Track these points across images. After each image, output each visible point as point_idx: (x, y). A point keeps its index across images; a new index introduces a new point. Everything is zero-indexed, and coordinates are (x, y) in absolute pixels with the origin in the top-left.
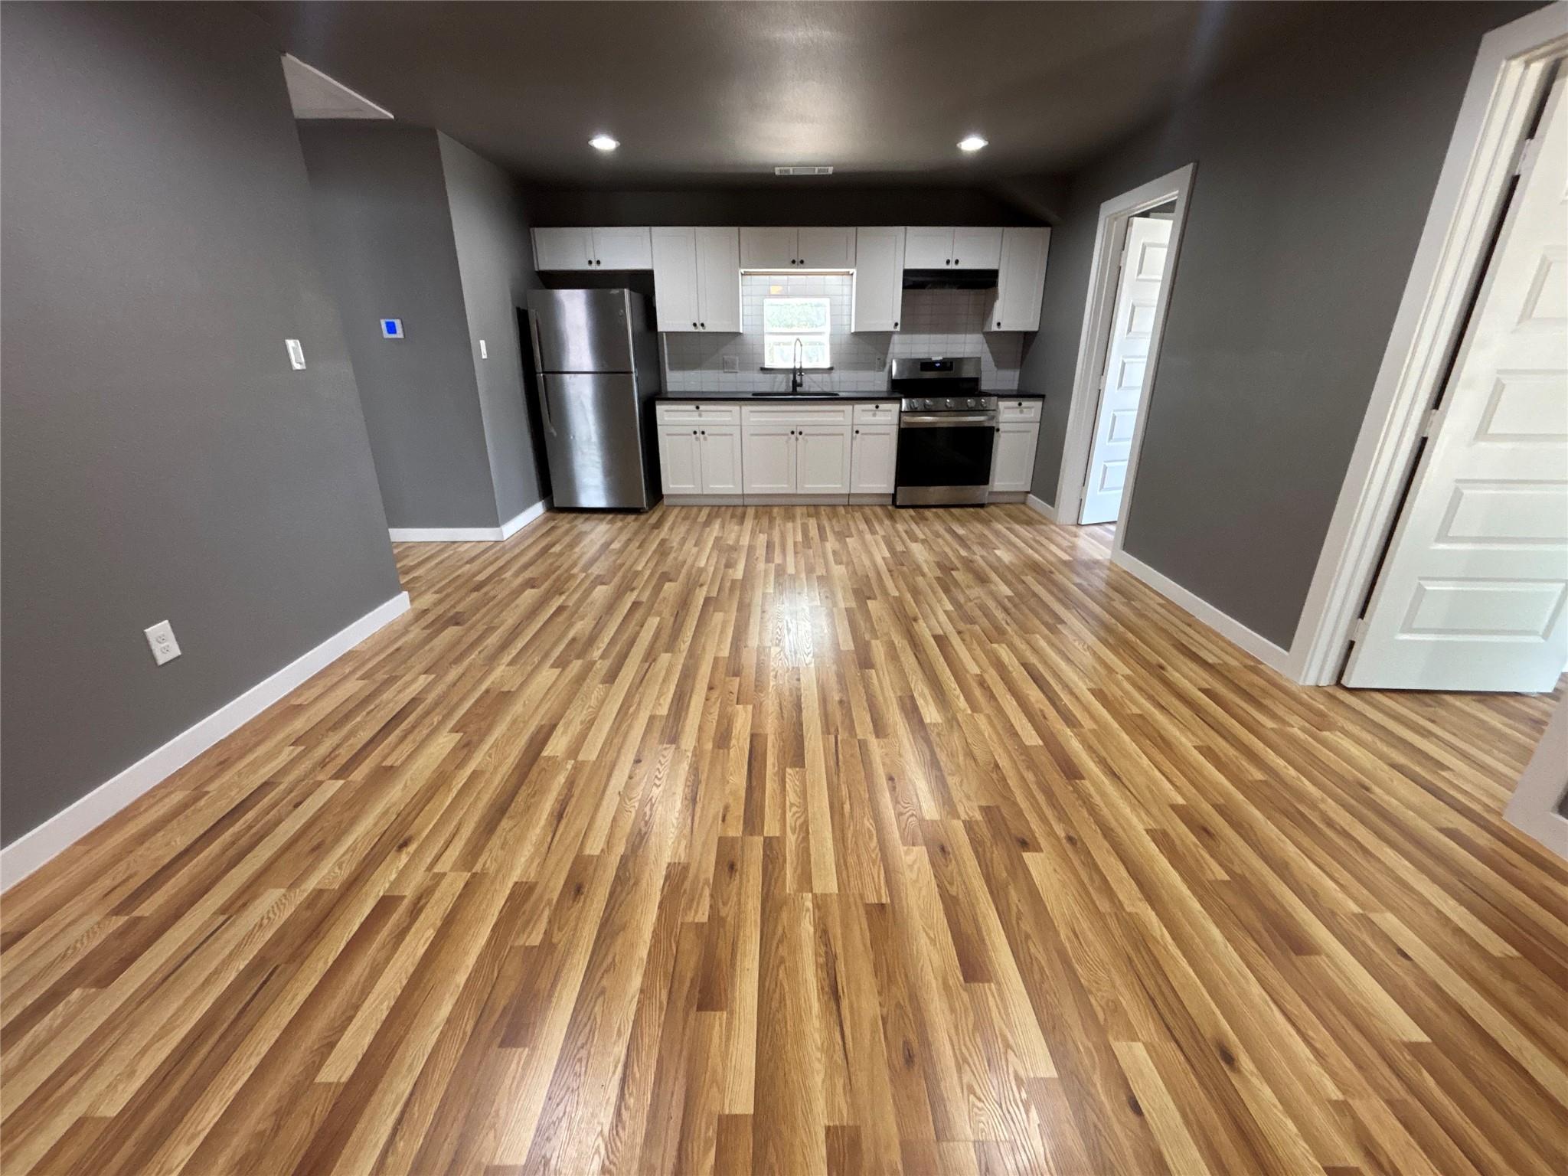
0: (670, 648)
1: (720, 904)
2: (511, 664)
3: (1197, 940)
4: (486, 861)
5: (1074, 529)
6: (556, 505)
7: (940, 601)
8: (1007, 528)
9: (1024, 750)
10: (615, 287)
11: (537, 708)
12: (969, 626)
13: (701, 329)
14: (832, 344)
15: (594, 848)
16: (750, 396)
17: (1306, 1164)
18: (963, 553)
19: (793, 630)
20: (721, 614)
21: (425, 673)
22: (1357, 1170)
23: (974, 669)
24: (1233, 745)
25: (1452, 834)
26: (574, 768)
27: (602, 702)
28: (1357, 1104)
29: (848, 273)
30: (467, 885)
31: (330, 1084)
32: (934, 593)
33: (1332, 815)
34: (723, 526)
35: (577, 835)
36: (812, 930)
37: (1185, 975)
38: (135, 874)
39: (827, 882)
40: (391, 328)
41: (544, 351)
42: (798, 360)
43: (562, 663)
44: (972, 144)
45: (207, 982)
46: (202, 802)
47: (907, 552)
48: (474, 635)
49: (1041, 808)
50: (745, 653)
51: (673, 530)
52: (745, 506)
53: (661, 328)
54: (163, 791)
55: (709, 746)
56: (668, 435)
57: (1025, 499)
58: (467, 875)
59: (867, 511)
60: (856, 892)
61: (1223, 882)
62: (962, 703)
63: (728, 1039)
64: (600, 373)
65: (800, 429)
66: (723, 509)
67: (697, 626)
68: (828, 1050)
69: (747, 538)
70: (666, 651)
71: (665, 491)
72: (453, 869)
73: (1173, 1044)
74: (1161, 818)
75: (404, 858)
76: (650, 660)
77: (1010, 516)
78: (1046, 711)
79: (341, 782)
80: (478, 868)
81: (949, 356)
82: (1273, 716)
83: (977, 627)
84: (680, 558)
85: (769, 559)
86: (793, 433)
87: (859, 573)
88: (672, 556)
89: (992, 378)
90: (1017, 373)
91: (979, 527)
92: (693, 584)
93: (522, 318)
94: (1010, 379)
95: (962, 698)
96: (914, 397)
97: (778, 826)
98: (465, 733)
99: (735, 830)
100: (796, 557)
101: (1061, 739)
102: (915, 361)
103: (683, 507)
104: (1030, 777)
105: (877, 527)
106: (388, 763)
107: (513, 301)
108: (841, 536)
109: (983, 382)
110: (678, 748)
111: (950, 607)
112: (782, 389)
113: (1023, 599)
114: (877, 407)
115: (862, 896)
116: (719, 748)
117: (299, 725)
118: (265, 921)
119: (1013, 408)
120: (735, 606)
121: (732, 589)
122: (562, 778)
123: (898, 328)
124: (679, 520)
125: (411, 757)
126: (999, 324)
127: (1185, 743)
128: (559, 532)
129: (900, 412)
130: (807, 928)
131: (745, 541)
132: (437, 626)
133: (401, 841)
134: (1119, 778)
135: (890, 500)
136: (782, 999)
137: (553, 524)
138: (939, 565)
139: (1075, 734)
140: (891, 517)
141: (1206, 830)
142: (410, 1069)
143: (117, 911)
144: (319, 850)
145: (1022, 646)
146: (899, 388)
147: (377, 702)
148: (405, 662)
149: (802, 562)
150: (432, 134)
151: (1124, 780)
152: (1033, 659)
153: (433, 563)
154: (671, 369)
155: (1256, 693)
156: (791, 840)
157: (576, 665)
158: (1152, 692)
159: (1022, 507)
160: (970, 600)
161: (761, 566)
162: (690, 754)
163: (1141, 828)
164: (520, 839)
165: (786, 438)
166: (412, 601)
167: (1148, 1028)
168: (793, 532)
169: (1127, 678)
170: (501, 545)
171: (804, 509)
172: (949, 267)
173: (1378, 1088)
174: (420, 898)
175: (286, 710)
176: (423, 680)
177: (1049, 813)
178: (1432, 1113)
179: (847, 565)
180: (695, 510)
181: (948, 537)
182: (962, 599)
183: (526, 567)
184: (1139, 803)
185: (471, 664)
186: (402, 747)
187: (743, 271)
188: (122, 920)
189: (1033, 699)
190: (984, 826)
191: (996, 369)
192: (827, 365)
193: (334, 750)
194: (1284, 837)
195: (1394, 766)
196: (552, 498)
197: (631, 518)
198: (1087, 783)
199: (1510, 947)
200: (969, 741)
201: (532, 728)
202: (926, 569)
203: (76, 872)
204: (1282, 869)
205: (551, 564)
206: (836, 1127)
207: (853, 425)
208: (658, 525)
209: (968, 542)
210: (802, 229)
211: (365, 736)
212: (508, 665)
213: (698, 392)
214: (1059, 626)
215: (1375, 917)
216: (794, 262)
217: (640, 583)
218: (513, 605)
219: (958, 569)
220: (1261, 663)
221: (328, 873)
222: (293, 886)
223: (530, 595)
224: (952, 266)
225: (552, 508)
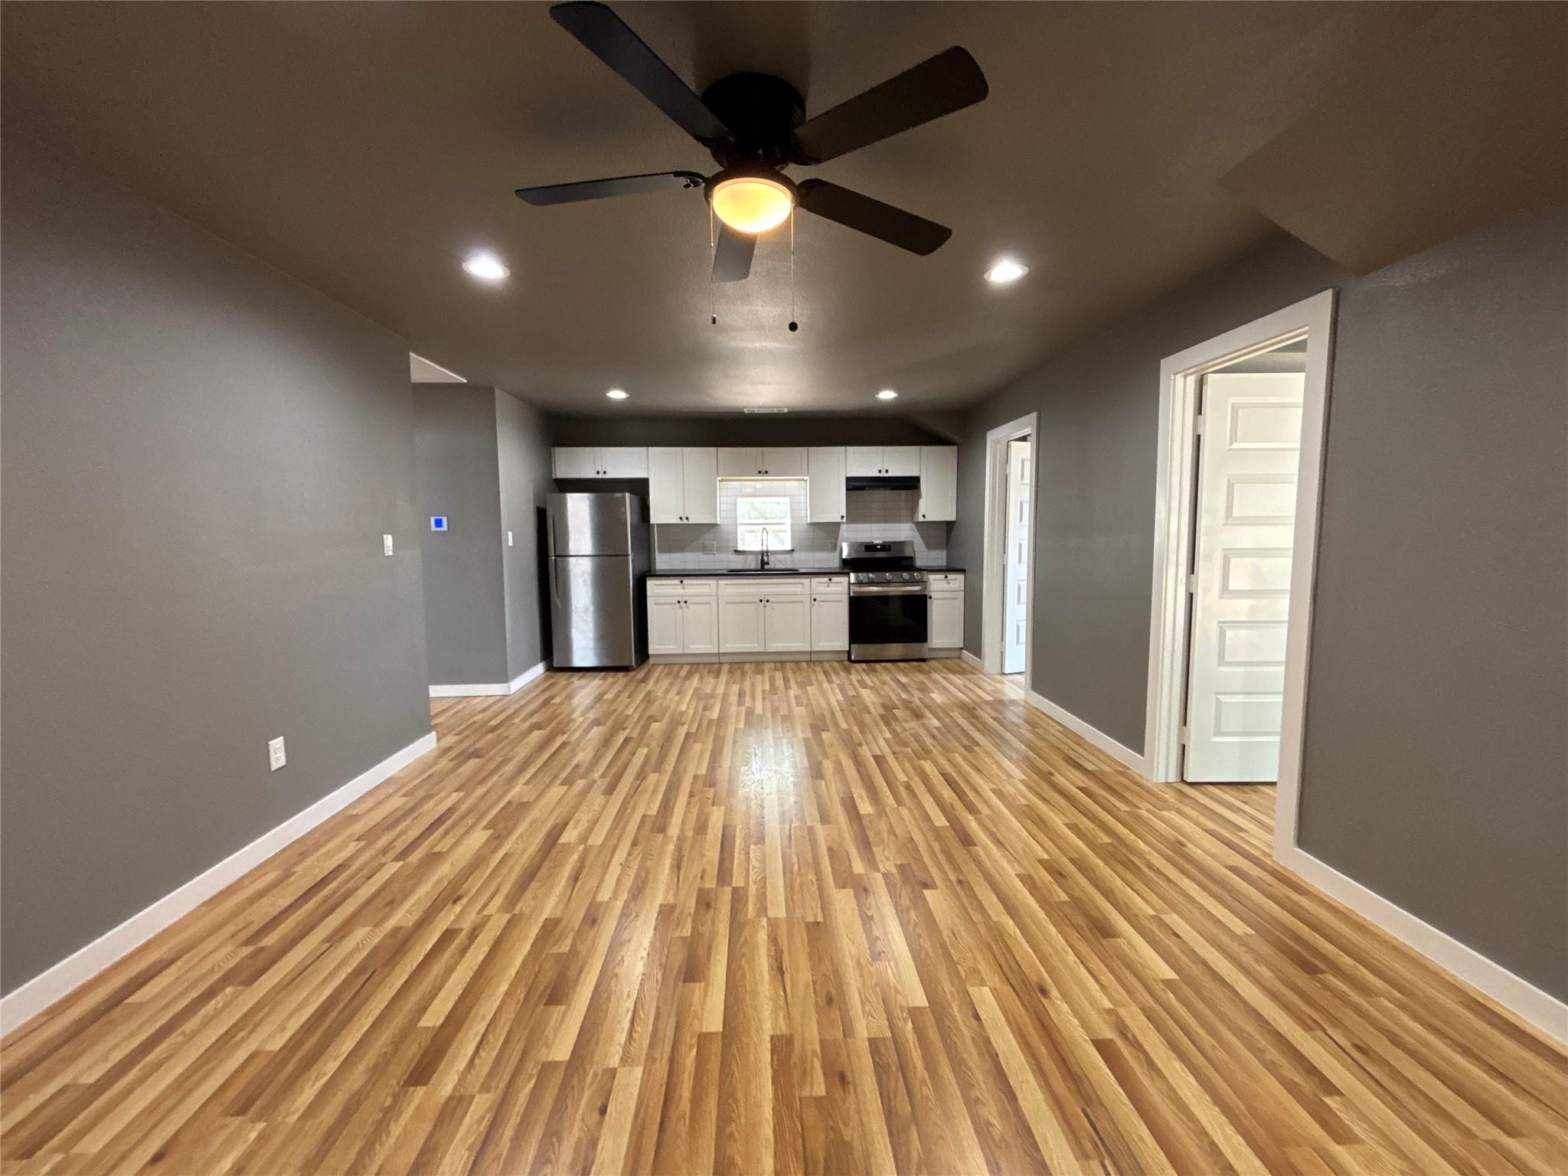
0: (658, 769)
1: (699, 926)
2: (527, 783)
3: (1038, 933)
4: (524, 905)
5: (999, 677)
6: (555, 665)
7: (881, 732)
8: (944, 677)
9: (935, 829)
10: (619, 492)
11: (552, 812)
12: (903, 749)
13: (686, 522)
14: (793, 532)
15: (604, 896)
16: (726, 572)
17: (1080, 1040)
18: (904, 696)
19: (759, 754)
20: (700, 745)
21: (456, 791)
22: (1112, 1040)
23: (902, 778)
24: (1092, 821)
25: (1233, 869)
26: (585, 850)
27: (604, 807)
28: (1122, 1012)
29: (803, 480)
30: (509, 921)
31: (429, 1028)
32: (877, 725)
33: (1153, 861)
34: (701, 679)
35: (590, 890)
36: (766, 938)
37: (1026, 952)
38: (251, 923)
39: (778, 909)
40: (439, 523)
41: (557, 539)
42: (765, 544)
43: (568, 782)
44: (887, 395)
45: (325, 981)
46: (293, 878)
47: (857, 697)
48: (493, 765)
49: (941, 864)
50: (719, 771)
51: (656, 684)
52: (720, 663)
53: (653, 521)
54: (258, 873)
55: (690, 834)
56: (656, 604)
57: (961, 653)
58: (508, 916)
59: (827, 666)
60: (800, 916)
61: (1065, 902)
62: (891, 800)
63: (705, 996)
64: (599, 556)
65: (767, 598)
66: (702, 666)
67: (680, 754)
68: (774, 999)
69: (723, 687)
70: (655, 772)
71: (651, 652)
72: (498, 912)
73: (1009, 986)
74: (1029, 867)
75: (458, 908)
76: (641, 778)
77: (946, 668)
78: (954, 803)
79: (399, 864)
80: (517, 911)
81: (888, 540)
82: (1127, 802)
83: (909, 749)
84: (664, 705)
85: (740, 703)
86: (761, 601)
87: (816, 712)
88: (656, 704)
89: (923, 556)
90: (944, 553)
91: (921, 677)
92: (676, 722)
93: (541, 515)
94: (939, 558)
95: (891, 797)
96: (860, 572)
97: (742, 880)
98: (495, 830)
99: (711, 883)
100: (763, 702)
101: (964, 823)
102: (861, 544)
103: (666, 665)
104: (936, 846)
105: (834, 677)
106: (436, 850)
107: (535, 501)
108: (802, 685)
109: (917, 560)
110: (665, 835)
111: (888, 735)
112: (753, 567)
113: (949, 728)
114: (830, 580)
115: (803, 918)
116: (698, 834)
117: (359, 828)
118: (361, 946)
119: (940, 580)
120: (711, 738)
121: (708, 727)
122: (575, 857)
123: (845, 520)
124: (663, 674)
125: (455, 845)
126: (924, 516)
127: (1058, 822)
128: (557, 688)
129: (850, 584)
130: (762, 937)
131: (720, 690)
132: (461, 758)
133: (456, 897)
134: (1002, 844)
135: (845, 657)
136: (744, 975)
137: (552, 681)
138: (884, 706)
139: (975, 819)
140: (847, 671)
141: (1060, 874)
142: (484, 1017)
143: (247, 942)
144: (392, 905)
145: (943, 761)
146: (849, 565)
147: (421, 811)
148: (438, 784)
149: (769, 705)
150: (491, 390)
151: (1007, 846)
152: (949, 770)
153: (451, 713)
154: (660, 551)
155: (1119, 789)
156: (753, 890)
157: (581, 784)
158: (1039, 790)
159: (958, 661)
160: (906, 730)
161: (734, 708)
162: (675, 839)
163: (1012, 874)
164: (546, 894)
165: (753, 606)
166: (438, 740)
167: (995, 980)
168: (762, 683)
169: (1022, 781)
170: (508, 699)
171: (773, 665)
172: (881, 475)
173: (1136, 1001)
174: (474, 930)
175: (345, 818)
176: (455, 796)
177: (947, 867)
178: (1168, 1013)
179: (806, 706)
180: (676, 668)
181: (892, 684)
182: (899, 729)
183: (532, 714)
184: (1014, 858)
185: (493, 785)
186: (445, 840)
187: (720, 479)
188: (250, 949)
189: (945, 796)
190: (897, 876)
191: (926, 549)
192: (789, 548)
193: (391, 843)
194: (1114, 875)
195: (1208, 831)
196: (552, 660)
197: (620, 675)
198: (978, 848)
199: (1249, 929)
200: (893, 825)
201: (548, 825)
202: (872, 708)
203: (205, 923)
204: (1108, 894)
205: (553, 713)
206: (777, 1036)
207: (811, 595)
208: (645, 680)
209: (910, 689)
210: (767, 450)
211: (413, 834)
212: (524, 784)
213: (682, 570)
214: (975, 748)
215: (1163, 917)
216: (760, 472)
217: (630, 723)
218: (524, 742)
219: (898, 708)
220: (1128, 769)
221: (403, 916)
222: (377, 925)
223: (536, 736)
224: (883, 474)
225: (551, 668)
